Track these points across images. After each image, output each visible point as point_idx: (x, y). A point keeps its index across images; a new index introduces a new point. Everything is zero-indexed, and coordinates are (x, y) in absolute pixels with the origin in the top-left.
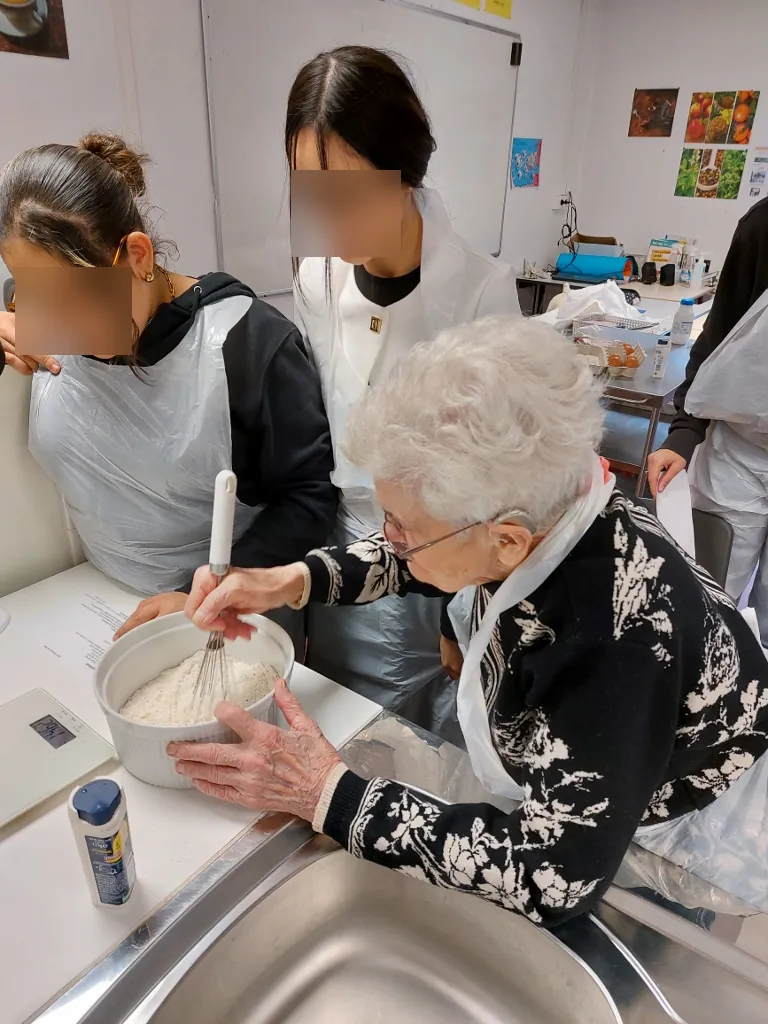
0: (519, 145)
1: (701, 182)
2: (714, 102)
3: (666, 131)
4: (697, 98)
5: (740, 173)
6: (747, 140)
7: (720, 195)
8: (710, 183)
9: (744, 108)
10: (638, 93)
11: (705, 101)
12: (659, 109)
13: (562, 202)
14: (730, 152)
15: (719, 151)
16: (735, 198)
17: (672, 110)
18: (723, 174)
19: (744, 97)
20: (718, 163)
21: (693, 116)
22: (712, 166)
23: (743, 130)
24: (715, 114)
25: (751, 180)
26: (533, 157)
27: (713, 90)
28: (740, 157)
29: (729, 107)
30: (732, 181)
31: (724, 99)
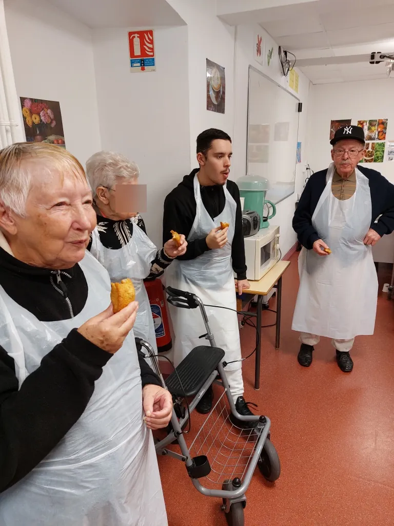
1: (366, 156)
2: (368, 124)
4: (359, 123)
5: (383, 151)
6: (384, 138)
7: (375, 161)
8: (370, 156)
9: (381, 126)
10: (333, 122)
11: (364, 124)
13: (307, 169)
14: (378, 143)
15: (373, 143)
16: (382, 161)
18: (376, 152)
19: (381, 121)
20: (373, 148)
22: (370, 149)
23: (382, 135)
24: (369, 129)
25: (389, 154)
27: (367, 119)
28: (383, 145)
29: (375, 126)
30: (380, 155)
31: (372, 123)
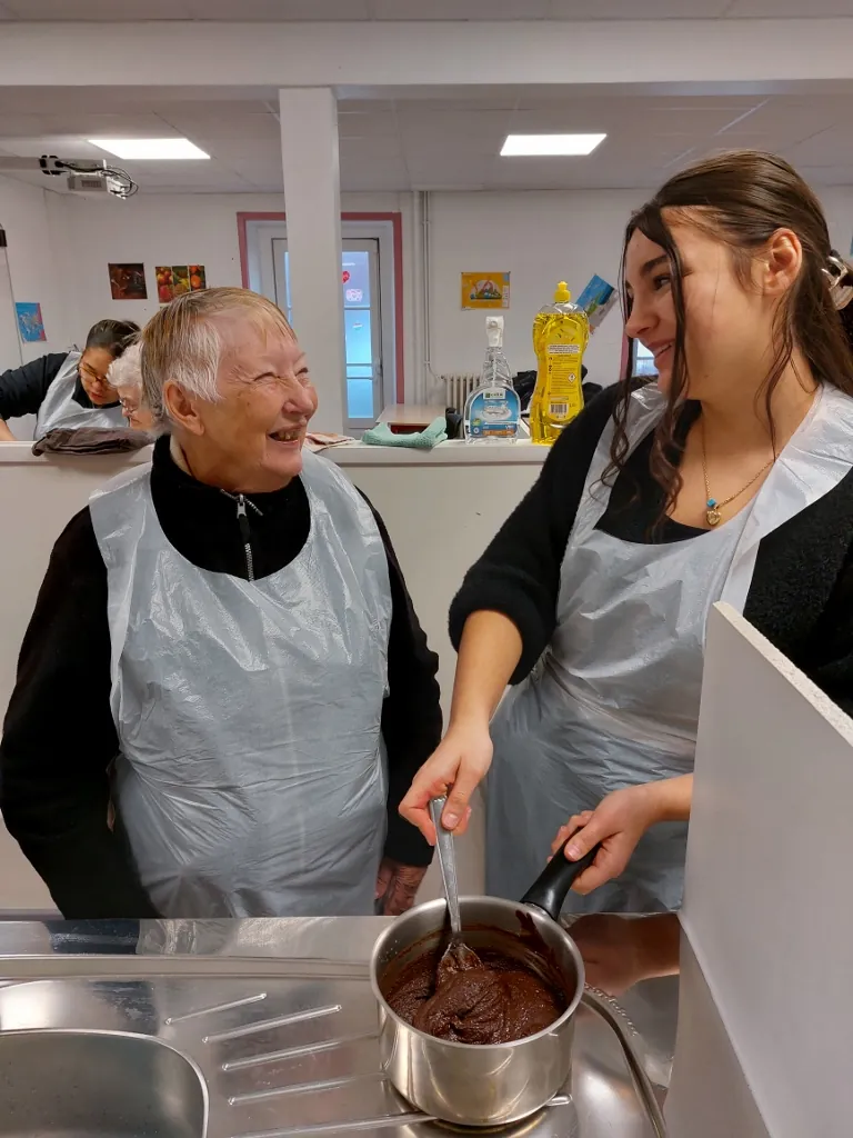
0: (21, 308)
2: (173, 273)
3: (143, 295)
4: (158, 270)
9: (196, 277)
10: (110, 267)
11: (166, 273)
12: (132, 279)
17: (143, 279)
19: (194, 270)
21: (160, 284)
24: (176, 282)
26: (36, 316)
27: (171, 265)
29: (185, 277)
31: (180, 271)
